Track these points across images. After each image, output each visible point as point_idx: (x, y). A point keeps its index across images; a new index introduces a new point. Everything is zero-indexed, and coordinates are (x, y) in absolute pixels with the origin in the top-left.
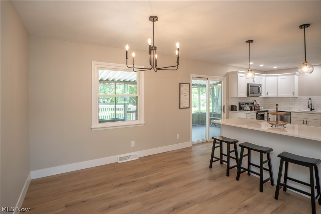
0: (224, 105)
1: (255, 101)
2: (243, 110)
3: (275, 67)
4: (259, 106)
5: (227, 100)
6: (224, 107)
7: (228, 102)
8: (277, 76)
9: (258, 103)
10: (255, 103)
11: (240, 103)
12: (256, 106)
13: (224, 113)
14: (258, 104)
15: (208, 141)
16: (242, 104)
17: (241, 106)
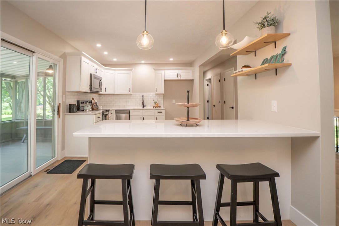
0: (60, 104)
1: (93, 99)
2: (83, 110)
3: (115, 60)
4: (97, 105)
5: (64, 96)
6: (59, 107)
7: (64, 100)
8: (115, 70)
9: (96, 101)
10: (93, 101)
11: (78, 102)
12: (94, 106)
13: (60, 117)
14: (96, 103)
15: (33, 174)
16: (81, 103)
17: (81, 105)
